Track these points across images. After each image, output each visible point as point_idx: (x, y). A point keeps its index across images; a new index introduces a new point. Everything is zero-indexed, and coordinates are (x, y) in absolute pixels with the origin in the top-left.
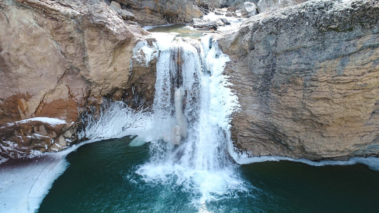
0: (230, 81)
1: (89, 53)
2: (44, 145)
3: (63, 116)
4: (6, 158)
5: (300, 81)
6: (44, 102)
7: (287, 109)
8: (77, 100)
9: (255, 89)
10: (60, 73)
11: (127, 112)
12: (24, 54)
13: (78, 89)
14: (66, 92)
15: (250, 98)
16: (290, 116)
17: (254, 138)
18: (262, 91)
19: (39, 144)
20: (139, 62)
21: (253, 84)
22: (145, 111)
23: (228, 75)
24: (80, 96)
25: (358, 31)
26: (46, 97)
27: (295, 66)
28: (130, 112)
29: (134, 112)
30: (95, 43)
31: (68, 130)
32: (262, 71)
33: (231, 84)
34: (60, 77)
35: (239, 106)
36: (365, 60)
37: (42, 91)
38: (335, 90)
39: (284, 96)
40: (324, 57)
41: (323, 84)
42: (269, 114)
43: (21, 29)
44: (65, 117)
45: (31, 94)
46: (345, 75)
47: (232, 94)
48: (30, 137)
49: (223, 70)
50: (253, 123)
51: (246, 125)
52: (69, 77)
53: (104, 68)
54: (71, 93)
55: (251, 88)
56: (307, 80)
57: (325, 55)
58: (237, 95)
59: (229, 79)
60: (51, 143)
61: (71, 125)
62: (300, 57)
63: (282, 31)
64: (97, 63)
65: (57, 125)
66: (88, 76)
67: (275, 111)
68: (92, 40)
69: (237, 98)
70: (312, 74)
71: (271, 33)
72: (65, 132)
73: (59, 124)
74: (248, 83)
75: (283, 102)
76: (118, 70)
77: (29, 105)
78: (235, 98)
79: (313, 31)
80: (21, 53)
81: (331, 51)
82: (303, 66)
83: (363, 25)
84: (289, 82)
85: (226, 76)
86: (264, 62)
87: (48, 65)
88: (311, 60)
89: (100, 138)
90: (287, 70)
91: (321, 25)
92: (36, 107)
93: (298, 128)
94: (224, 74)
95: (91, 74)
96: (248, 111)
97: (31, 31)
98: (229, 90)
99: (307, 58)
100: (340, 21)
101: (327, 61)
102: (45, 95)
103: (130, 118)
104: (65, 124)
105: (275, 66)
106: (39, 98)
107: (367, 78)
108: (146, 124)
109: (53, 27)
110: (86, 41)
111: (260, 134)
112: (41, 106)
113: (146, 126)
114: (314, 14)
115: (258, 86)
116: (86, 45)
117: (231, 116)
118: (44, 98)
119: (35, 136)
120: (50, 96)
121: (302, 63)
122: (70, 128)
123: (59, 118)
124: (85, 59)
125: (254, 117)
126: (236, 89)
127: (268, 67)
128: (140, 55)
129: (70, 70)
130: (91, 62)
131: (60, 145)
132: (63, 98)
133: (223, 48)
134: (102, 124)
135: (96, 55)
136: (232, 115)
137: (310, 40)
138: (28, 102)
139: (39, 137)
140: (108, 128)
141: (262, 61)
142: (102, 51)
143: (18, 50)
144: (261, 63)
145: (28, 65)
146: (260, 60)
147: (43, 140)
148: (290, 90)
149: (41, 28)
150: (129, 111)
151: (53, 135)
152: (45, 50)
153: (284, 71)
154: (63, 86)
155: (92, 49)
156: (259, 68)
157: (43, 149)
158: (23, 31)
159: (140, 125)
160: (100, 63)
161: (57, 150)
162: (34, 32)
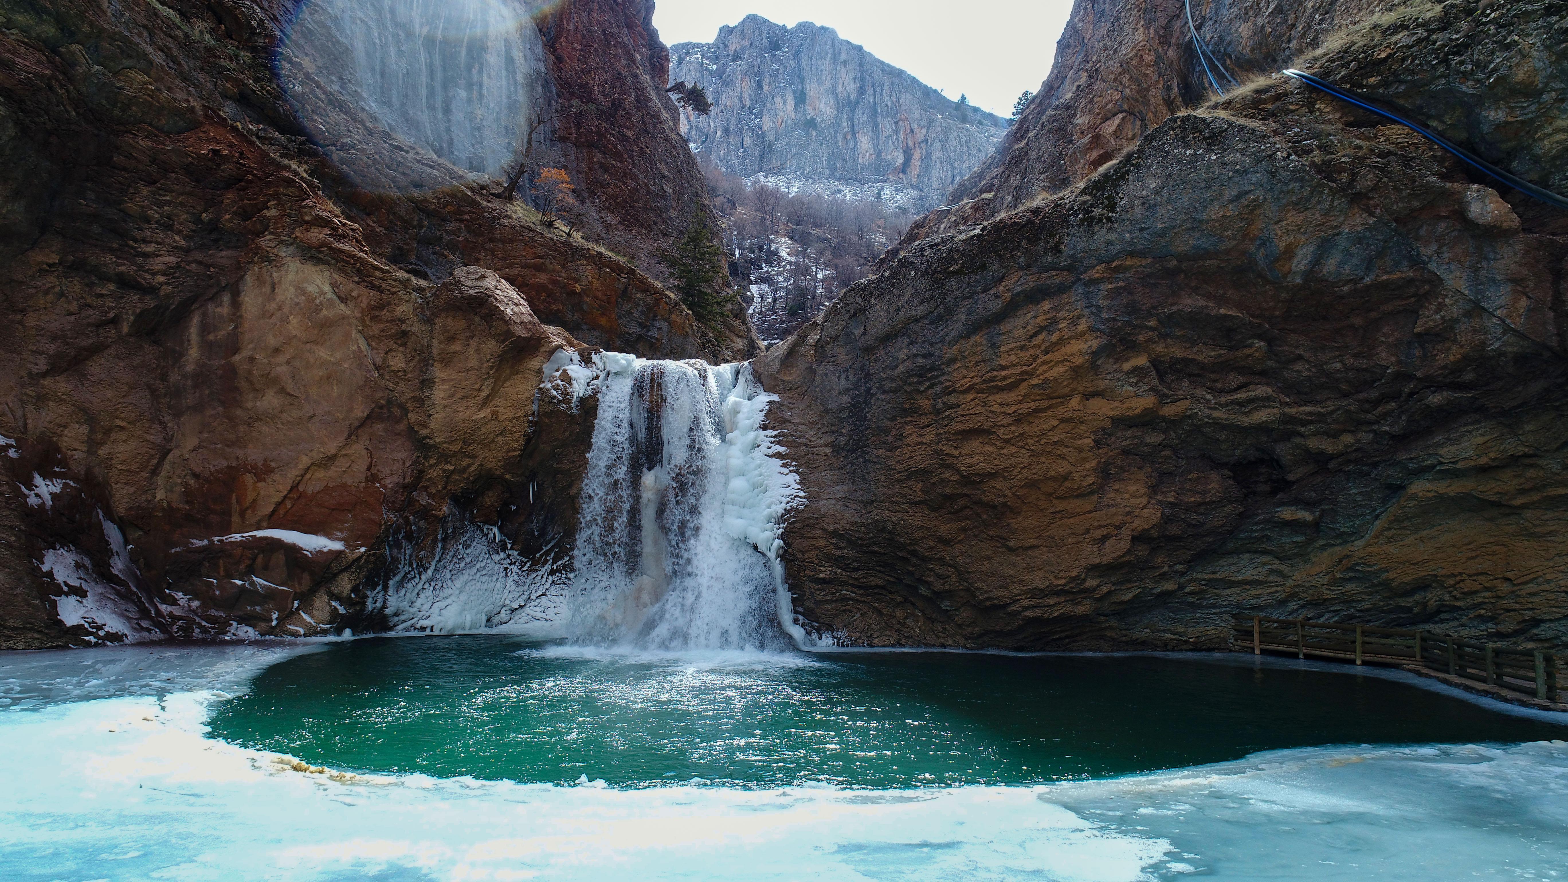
0: (779, 443)
1: (438, 372)
2: (269, 611)
3: (341, 530)
4: (161, 632)
5: (925, 403)
6: (301, 489)
7: (908, 478)
8: (385, 487)
9: (837, 449)
10: (360, 414)
11: (506, 569)
12: (288, 363)
13: (393, 460)
14: (360, 466)
15: (828, 475)
16: (920, 496)
17: (850, 588)
18: (853, 451)
19: (258, 608)
20: (555, 397)
21: (831, 439)
22: (558, 570)
23: (773, 429)
24: (396, 479)
25: (995, 268)
26: (308, 476)
27: (906, 364)
28: (515, 568)
29: (525, 568)
30: (456, 347)
31: (345, 570)
32: (846, 399)
33: (781, 449)
34: (357, 423)
35: (802, 494)
36: (1030, 327)
37: (304, 458)
38: (996, 408)
39: (899, 447)
40: (954, 333)
41: (970, 397)
42: (873, 502)
43: (297, 304)
44: (345, 534)
45: (273, 464)
46: (1004, 368)
47: (786, 471)
48: (239, 582)
49: (762, 418)
50: (835, 534)
51: (822, 543)
52: (379, 428)
53: (467, 408)
54: (373, 471)
55: (828, 450)
56: (937, 396)
57: (955, 328)
58: (796, 471)
59: (775, 437)
60: (290, 606)
61: (355, 556)
62: (912, 343)
63: (873, 302)
64: (452, 396)
65: (320, 552)
66: (426, 426)
67: (885, 490)
68: (452, 339)
69: (797, 478)
70: (942, 379)
71: (855, 314)
72: (335, 575)
73: (326, 550)
74: (822, 441)
75: (898, 462)
76: (501, 418)
77: (262, 492)
78: (793, 479)
79: (922, 285)
80: (281, 359)
81: (963, 317)
82: (921, 361)
83: (1000, 256)
84: (906, 412)
85: (769, 432)
86: (847, 378)
87: (335, 395)
88: (932, 344)
89: (423, 629)
90: (893, 380)
91: (935, 271)
92: (277, 498)
93: (945, 529)
94: (764, 427)
95: (433, 424)
96: (825, 505)
97: (318, 309)
98: (779, 462)
99: (924, 342)
100: (963, 255)
101: (962, 341)
102: (308, 468)
103: (513, 587)
104: (339, 553)
105: (871, 379)
106: (292, 474)
107: (1045, 367)
108: (556, 611)
109: (369, 303)
110: (435, 343)
111: (860, 572)
112: (290, 499)
113: (555, 617)
114: (923, 255)
115: (843, 440)
116: (435, 352)
117: (781, 519)
118: (303, 476)
119: (253, 583)
120: (321, 474)
121: (916, 356)
122: (350, 566)
123: (330, 536)
124: (427, 383)
125: (839, 516)
126: (793, 460)
127: (856, 385)
128: (559, 382)
129: (385, 411)
130: (439, 393)
131: (312, 617)
132: (349, 482)
133: (763, 378)
134: (433, 584)
135: (454, 376)
136: (783, 515)
137: (921, 304)
138: (259, 484)
139: (263, 587)
140: (449, 601)
141: (843, 376)
142: (469, 365)
143: (277, 351)
144: (843, 381)
145: (290, 389)
146: (839, 377)
147: (269, 596)
148: (908, 429)
149: (342, 306)
150: (511, 564)
151: (300, 584)
152: (338, 355)
153: (889, 385)
154: (358, 449)
155: (447, 360)
156: (840, 393)
157: (263, 624)
158: (301, 309)
159: (539, 615)
160: (460, 394)
161: (302, 631)
162: (325, 312)
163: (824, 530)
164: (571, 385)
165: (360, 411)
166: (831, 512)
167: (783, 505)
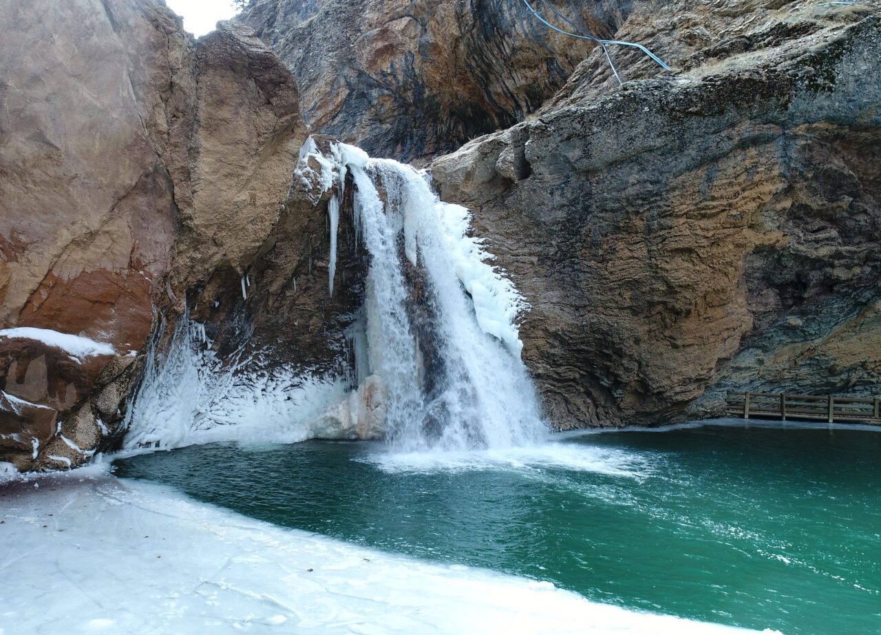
0: (486, 250)
1: (203, 140)
2: (28, 438)
3: (105, 329)
5: (639, 223)
6: (55, 273)
7: (620, 286)
8: (150, 276)
9: (543, 259)
10: (128, 182)
12: (47, 100)
13: (156, 243)
14: (124, 248)
15: (539, 282)
16: (628, 303)
17: (551, 382)
18: (560, 261)
19: (15, 436)
20: (305, 186)
21: (539, 249)
23: (478, 236)
24: (160, 266)
25: (731, 114)
26: (64, 257)
27: (637, 187)
30: (225, 113)
31: (115, 379)
32: (561, 215)
33: (491, 256)
34: (122, 193)
35: (523, 298)
36: (738, 168)
37: (65, 232)
38: (699, 232)
39: (611, 260)
40: (683, 166)
41: (682, 220)
42: (585, 306)
43: (63, 20)
44: (111, 335)
45: (23, 238)
46: (713, 199)
47: (499, 276)
49: (468, 226)
50: (555, 335)
51: (541, 342)
52: (141, 201)
53: (230, 187)
54: (136, 256)
55: (535, 259)
56: (653, 218)
57: (684, 161)
58: (509, 277)
59: (482, 244)
60: (53, 429)
62: (643, 170)
63: (595, 130)
64: (215, 172)
65: (89, 357)
66: (190, 205)
67: (599, 297)
68: (221, 103)
69: (512, 283)
70: (661, 204)
71: (569, 138)
72: (104, 387)
73: (95, 354)
74: (526, 250)
75: (611, 273)
76: (258, 203)
77: (14, 276)
79: (659, 120)
80: (38, 92)
81: (693, 153)
82: (650, 187)
83: (737, 105)
84: (617, 229)
85: (475, 239)
86: (562, 195)
87: (96, 152)
88: (661, 173)
90: (618, 200)
91: (673, 109)
92: (32, 286)
93: (641, 330)
94: (470, 235)
95: (196, 203)
96: (544, 307)
99: (654, 170)
100: (702, 99)
101: (687, 173)
102: (66, 247)
104: (111, 357)
105: (591, 198)
106: (49, 253)
107: (743, 202)
110: (202, 105)
111: (563, 368)
112: (46, 286)
115: (552, 251)
116: (202, 115)
118: (59, 256)
119: (5, 403)
120: (78, 255)
121: (645, 182)
122: (119, 376)
123: (94, 336)
124: (193, 152)
125: (559, 318)
126: (502, 266)
127: (573, 202)
129: (150, 180)
130: (204, 167)
131: (76, 442)
132: (109, 268)
133: (443, 188)
135: (220, 148)
137: (658, 136)
138: (11, 265)
139: (19, 406)
141: (557, 193)
142: (239, 138)
143: (35, 79)
144: (557, 198)
145: (49, 135)
146: (552, 193)
147: (28, 418)
148: (621, 245)
151: (62, 400)
152: (106, 100)
153: (610, 205)
154: (122, 225)
155: (213, 128)
156: (553, 208)
157: (22, 458)
160: (226, 170)
161: (69, 462)
162: (95, 39)
163: (546, 330)
164: (320, 174)
165: (128, 177)
166: (553, 315)
167: (515, 308)
